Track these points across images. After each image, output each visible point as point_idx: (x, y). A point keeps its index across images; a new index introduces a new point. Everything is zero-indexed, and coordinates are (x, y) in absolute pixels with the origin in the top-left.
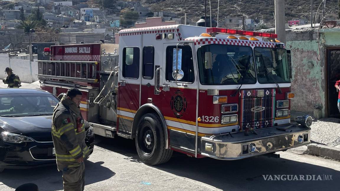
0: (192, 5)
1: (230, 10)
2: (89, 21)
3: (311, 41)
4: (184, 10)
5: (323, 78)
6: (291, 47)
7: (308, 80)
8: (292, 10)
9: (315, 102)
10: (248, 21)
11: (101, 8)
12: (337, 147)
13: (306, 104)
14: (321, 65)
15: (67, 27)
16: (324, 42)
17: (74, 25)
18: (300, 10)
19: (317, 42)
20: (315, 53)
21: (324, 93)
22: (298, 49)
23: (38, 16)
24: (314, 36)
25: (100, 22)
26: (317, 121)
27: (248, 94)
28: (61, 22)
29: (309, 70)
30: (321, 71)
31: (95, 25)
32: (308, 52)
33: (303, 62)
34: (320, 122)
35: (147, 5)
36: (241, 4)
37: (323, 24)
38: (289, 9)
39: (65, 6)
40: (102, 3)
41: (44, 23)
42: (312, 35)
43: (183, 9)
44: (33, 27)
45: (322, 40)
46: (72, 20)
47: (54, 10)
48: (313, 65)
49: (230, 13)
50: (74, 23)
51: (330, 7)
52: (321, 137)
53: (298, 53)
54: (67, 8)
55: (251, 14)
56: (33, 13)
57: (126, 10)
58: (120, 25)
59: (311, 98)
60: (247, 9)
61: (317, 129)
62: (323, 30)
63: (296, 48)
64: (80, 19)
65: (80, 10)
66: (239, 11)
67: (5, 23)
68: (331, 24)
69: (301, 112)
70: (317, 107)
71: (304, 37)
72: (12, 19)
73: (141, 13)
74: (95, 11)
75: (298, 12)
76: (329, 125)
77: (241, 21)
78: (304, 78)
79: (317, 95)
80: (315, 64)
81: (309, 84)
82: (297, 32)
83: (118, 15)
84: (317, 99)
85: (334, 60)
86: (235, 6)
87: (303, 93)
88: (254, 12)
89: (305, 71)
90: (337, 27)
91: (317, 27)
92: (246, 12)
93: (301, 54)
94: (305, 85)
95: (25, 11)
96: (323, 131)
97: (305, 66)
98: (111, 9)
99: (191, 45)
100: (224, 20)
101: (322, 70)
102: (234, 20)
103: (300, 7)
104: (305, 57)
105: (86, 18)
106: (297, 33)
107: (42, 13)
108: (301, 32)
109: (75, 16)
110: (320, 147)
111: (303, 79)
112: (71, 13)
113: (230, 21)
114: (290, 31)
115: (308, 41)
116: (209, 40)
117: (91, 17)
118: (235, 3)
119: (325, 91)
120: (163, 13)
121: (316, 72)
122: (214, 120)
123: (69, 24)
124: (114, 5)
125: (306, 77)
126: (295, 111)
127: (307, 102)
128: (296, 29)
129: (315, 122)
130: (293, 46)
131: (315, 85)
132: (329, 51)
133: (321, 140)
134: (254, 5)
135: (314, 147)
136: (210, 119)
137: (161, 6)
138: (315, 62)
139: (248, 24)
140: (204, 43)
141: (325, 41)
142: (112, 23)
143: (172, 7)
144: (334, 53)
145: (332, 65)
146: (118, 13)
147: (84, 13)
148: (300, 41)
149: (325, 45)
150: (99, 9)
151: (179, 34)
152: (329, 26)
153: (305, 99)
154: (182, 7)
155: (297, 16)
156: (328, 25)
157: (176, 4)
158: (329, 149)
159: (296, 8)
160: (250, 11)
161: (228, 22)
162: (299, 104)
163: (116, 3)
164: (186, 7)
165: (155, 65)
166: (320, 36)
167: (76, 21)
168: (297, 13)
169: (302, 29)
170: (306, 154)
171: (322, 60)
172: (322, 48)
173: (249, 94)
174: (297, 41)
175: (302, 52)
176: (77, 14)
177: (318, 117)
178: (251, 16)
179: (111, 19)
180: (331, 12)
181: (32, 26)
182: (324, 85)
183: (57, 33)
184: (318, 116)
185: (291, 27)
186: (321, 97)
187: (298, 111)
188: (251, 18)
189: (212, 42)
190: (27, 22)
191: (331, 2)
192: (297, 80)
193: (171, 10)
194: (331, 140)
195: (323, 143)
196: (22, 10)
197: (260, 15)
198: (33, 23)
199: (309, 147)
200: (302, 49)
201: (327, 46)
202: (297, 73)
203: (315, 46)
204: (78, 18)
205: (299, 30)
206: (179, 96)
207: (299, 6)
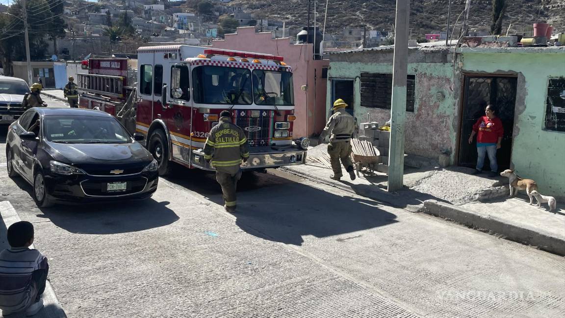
0: (304, 11)
1: (350, 19)
2: (182, 29)
3: (444, 64)
4: (294, 18)
5: (456, 114)
6: (416, 71)
7: (435, 116)
8: (432, 21)
9: (442, 145)
10: (373, 34)
11: (197, 14)
12: (465, 206)
13: (430, 147)
14: (454, 97)
15: (158, 35)
16: (462, 66)
17: (165, 33)
18: (442, 20)
19: (452, 66)
20: (448, 80)
21: (455, 134)
22: (425, 74)
23: (126, 20)
24: (449, 57)
25: (194, 31)
26: (441, 170)
27: (241, 114)
28: (151, 29)
29: (438, 103)
30: (454, 105)
31: (189, 34)
32: (439, 78)
33: (430, 92)
34: (446, 171)
35: (249, 11)
36: (365, 11)
37: (462, 42)
38: (428, 18)
39: (157, 11)
40: (198, 7)
41: (132, 30)
42: (446, 56)
43: (292, 17)
44: (120, 34)
45: (460, 63)
46: (163, 28)
47: (143, 15)
48: (444, 97)
49: (351, 23)
50: (166, 30)
51: (483, 17)
52: (445, 192)
53: (425, 79)
54: (158, 13)
55: (377, 25)
56: (121, 17)
57: (224, 17)
58: (217, 35)
59: (437, 139)
60: (373, 18)
61: (440, 181)
62: (461, 50)
63: (423, 73)
64: (172, 27)
65: (172, 15)
66: (362, 20)
67: (91, 28)
68: (475, 42)
69: (422, 156)
70: (444, 152)
71: (435, 59)
72: (99, 23)
73: (242, 21)
74: (189, 17)
75: (439, 22)
76: (458, 176)
77: (363, 34)
78: (430, 113)
79: (445, 136)
80: (447, 96)
81: (436, 121)
82: (426, 50)
83: (215, 23)
84: (445, 141)
85: (472, 91)
86: (358, 13)
87: (427, 132)
88: (381, 22)
89: (432, 104)
90: (481, 47)
91: (453, 45)
92: (371, 22)
93: (429, 80)
94: (431, 122)
95: (112, 15)
96: (449, 184)
97: (433, 97)
98: (208, 14)
99: (188, 65)
100: (342, 31)
101: (455, 103)
102: (355, 31)
103: (443, 17)
104: (434, 85)
105: (179, 24)
106: (426, 53)
107: (131, 18)
108: (432, 51)
109: (167, 22)
110: (441, 206)
111: (428, 114)
112: (162, 19)
113: (350, 33)
114: (417, 49)
115: (440, 64)
116: (203, 62)
117: (185, 24)
118: (358, 9)
119: (457, 132)
120: (268, 21)
121: (446, 106)
122: (204, 135)
123: (160, 32)
124: (211, 10)
125: (433, 111)
126: (415, 155)
127: (432, 145)
128: (426, 47)
129: (439, 172)
130: (420, 70)
131: (445, 123)
132: (467, 78)
133: (444, 195)
134: (382, 13)
135: (433, 204)
136: (200, 135)
137: (266, 13)
138: (448, 92)
139: (373, 38)
140: (198, 64)
141: (463, 64)
142: (208, 33)
143: (279, 14)
144: (475, 81)
145: (470, 97)
146: (216, 20)
147: (177, 19)
148: (430, 64)
149: (462, 70)
150: (193, 15)
151: (180, 55)
152: (471, 44)
153: (429, 140)
154: (291, 14)
155: (438, 27)
156: (469, 43)
157: (284, 9)
158: (453, 209)
159: (438, 17)
160: (377, 21)
161: (347, 34)
162: (421, 146)
163: (213, 7)
164: (296, 14)
165: (163, 83)
166: (456, 57)
167: (168, 29)
168: (438, 24)
169: (433, 47)
170: (421, 212)
171: (456, 90)
172: (458, 74)
173: (243, 114)
174: (424, 63)
175: (431, 78)
176: (169, 21)
177: (444, 165)
178: (377, 26)
179: (207, 27)
180: (484, 23)
181: (118, 33)
182: (456, 124)
183: (145, 42)
184: (444, 163)
185: (420, 44)
186: (451, 139)
187: (419, 156)
188: (377, 29)
189: (205, 64)
190: (113, 29)
191: (486, 11)
192: (420, 115)
193: (277, 17)
194: (457, 197)
195: (446, 199)
196: (108, 13)
197: (388, 26)
198: (119, 29)
199: (426, 204)
200: (431, 74)
201: (465, 71)
202: (421, 106)
203: (448, 71)
204: (171, 26)
205: (428, 49)
206: (180, 113)
207: (441, 14)
